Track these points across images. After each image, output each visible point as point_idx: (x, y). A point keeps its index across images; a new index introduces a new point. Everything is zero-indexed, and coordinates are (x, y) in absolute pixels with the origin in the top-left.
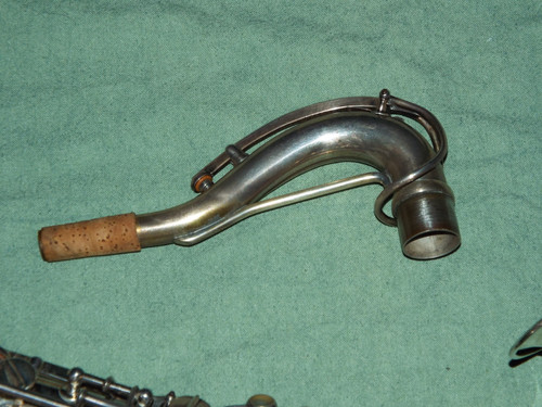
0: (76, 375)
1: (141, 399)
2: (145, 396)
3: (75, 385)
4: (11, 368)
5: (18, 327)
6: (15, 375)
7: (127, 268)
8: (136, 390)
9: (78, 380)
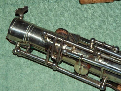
0: (93, 40)
1: (115, 50)
2: (116, 49)
3: (92, 44)
4: (71, 37)
5: (70, 26)
6: (72, 39)
7: (108, 8)
8: (113, 47)
9: (94, 42)
